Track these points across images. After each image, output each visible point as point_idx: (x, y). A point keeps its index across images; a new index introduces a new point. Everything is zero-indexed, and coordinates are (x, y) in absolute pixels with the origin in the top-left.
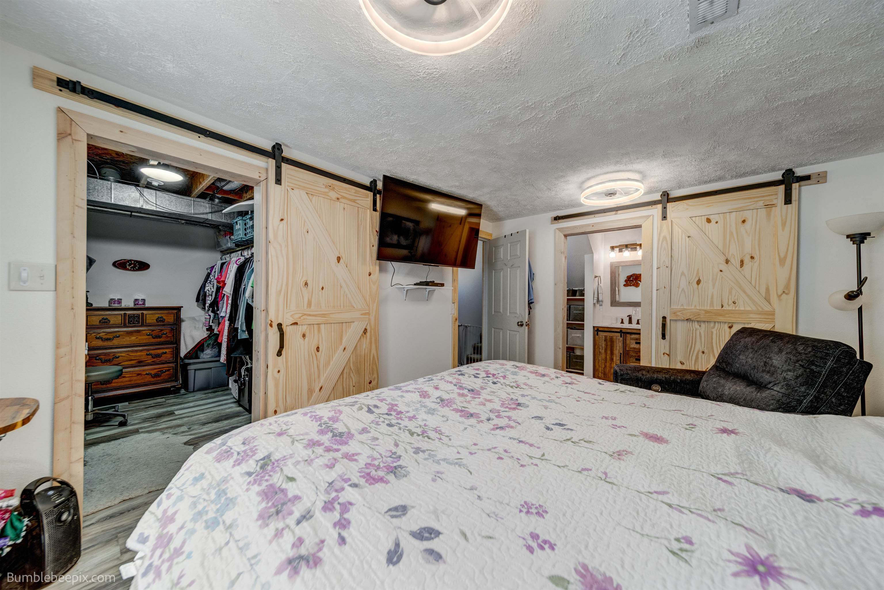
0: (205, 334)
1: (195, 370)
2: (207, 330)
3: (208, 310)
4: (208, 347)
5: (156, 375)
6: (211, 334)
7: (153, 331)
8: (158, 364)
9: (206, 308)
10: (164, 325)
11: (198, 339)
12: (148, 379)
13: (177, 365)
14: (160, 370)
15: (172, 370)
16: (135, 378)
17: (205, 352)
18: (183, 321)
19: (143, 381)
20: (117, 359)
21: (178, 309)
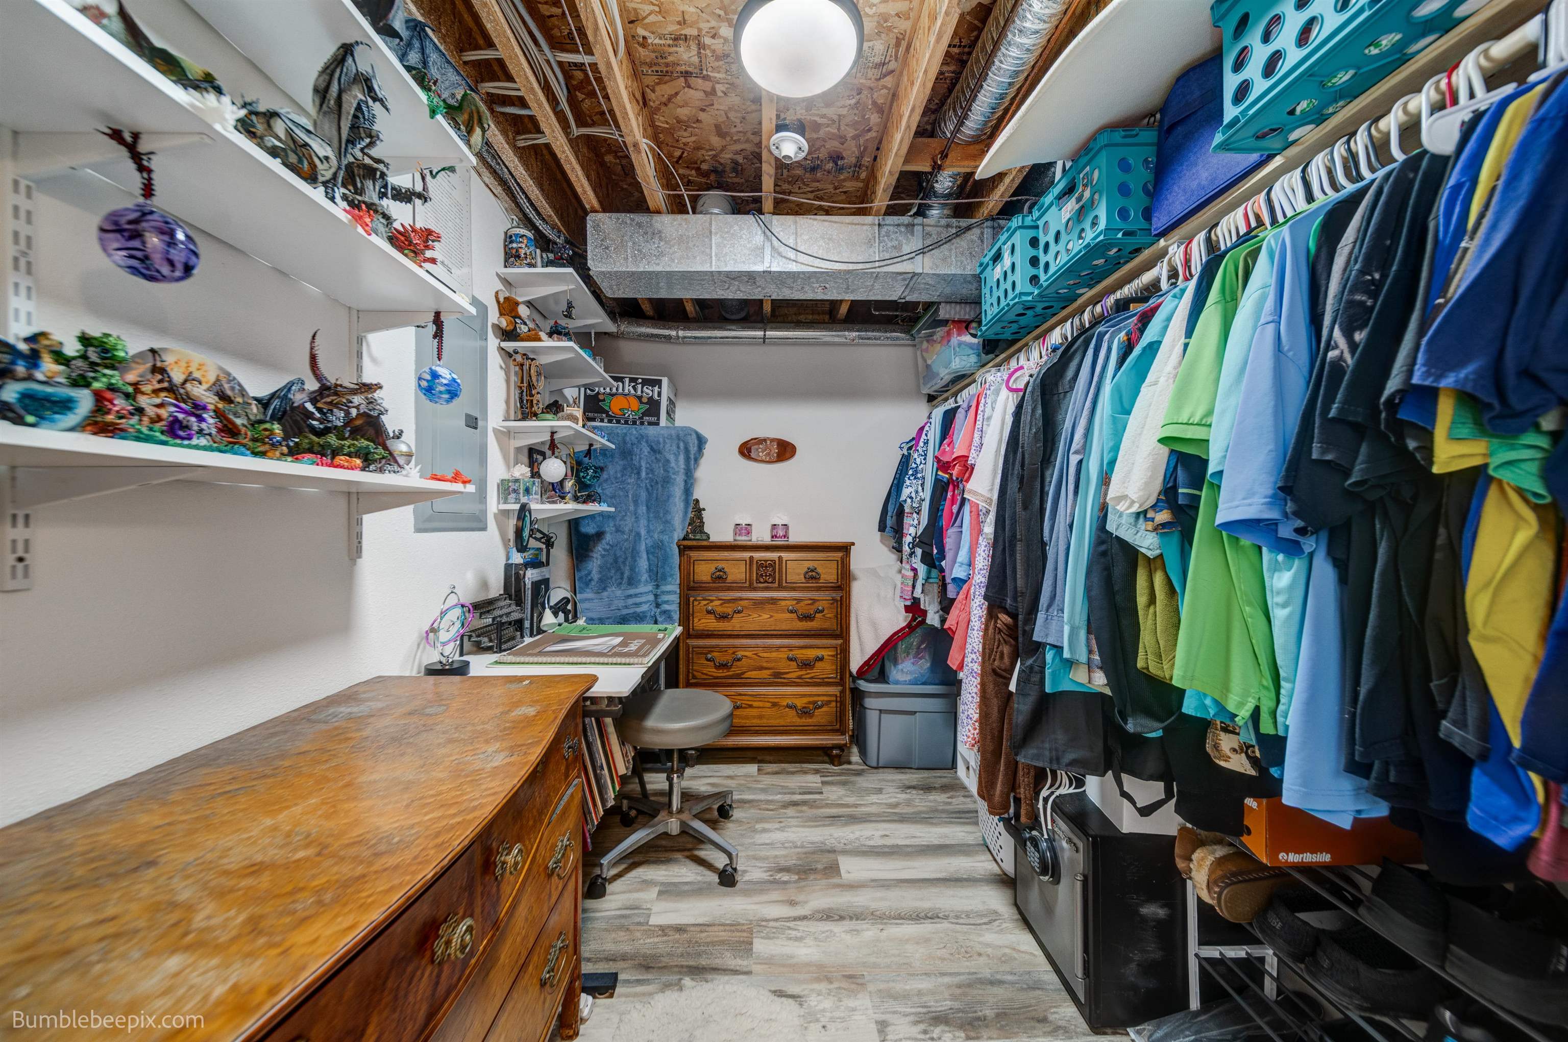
0: (900, 620)
1: (881, 711)
2: (907, 609)
3: (912, 554)
4: (908, 654)
5: (805, 712)
6: (913, 619)
7: (799, 601)
8: (808, 684)
9: (906, 549)
10: (819, 589)
11: (886, 633)
12: (791, 718)
13: (843, 692)
14: (811, 699)
15: (834, 704)
16: (769, 712)
17: (900, 667)
18: (855, 579)
19: (782, 722)
20: (739, 663)
21: (845, 549)
